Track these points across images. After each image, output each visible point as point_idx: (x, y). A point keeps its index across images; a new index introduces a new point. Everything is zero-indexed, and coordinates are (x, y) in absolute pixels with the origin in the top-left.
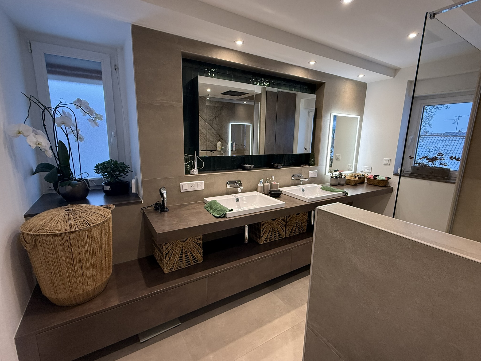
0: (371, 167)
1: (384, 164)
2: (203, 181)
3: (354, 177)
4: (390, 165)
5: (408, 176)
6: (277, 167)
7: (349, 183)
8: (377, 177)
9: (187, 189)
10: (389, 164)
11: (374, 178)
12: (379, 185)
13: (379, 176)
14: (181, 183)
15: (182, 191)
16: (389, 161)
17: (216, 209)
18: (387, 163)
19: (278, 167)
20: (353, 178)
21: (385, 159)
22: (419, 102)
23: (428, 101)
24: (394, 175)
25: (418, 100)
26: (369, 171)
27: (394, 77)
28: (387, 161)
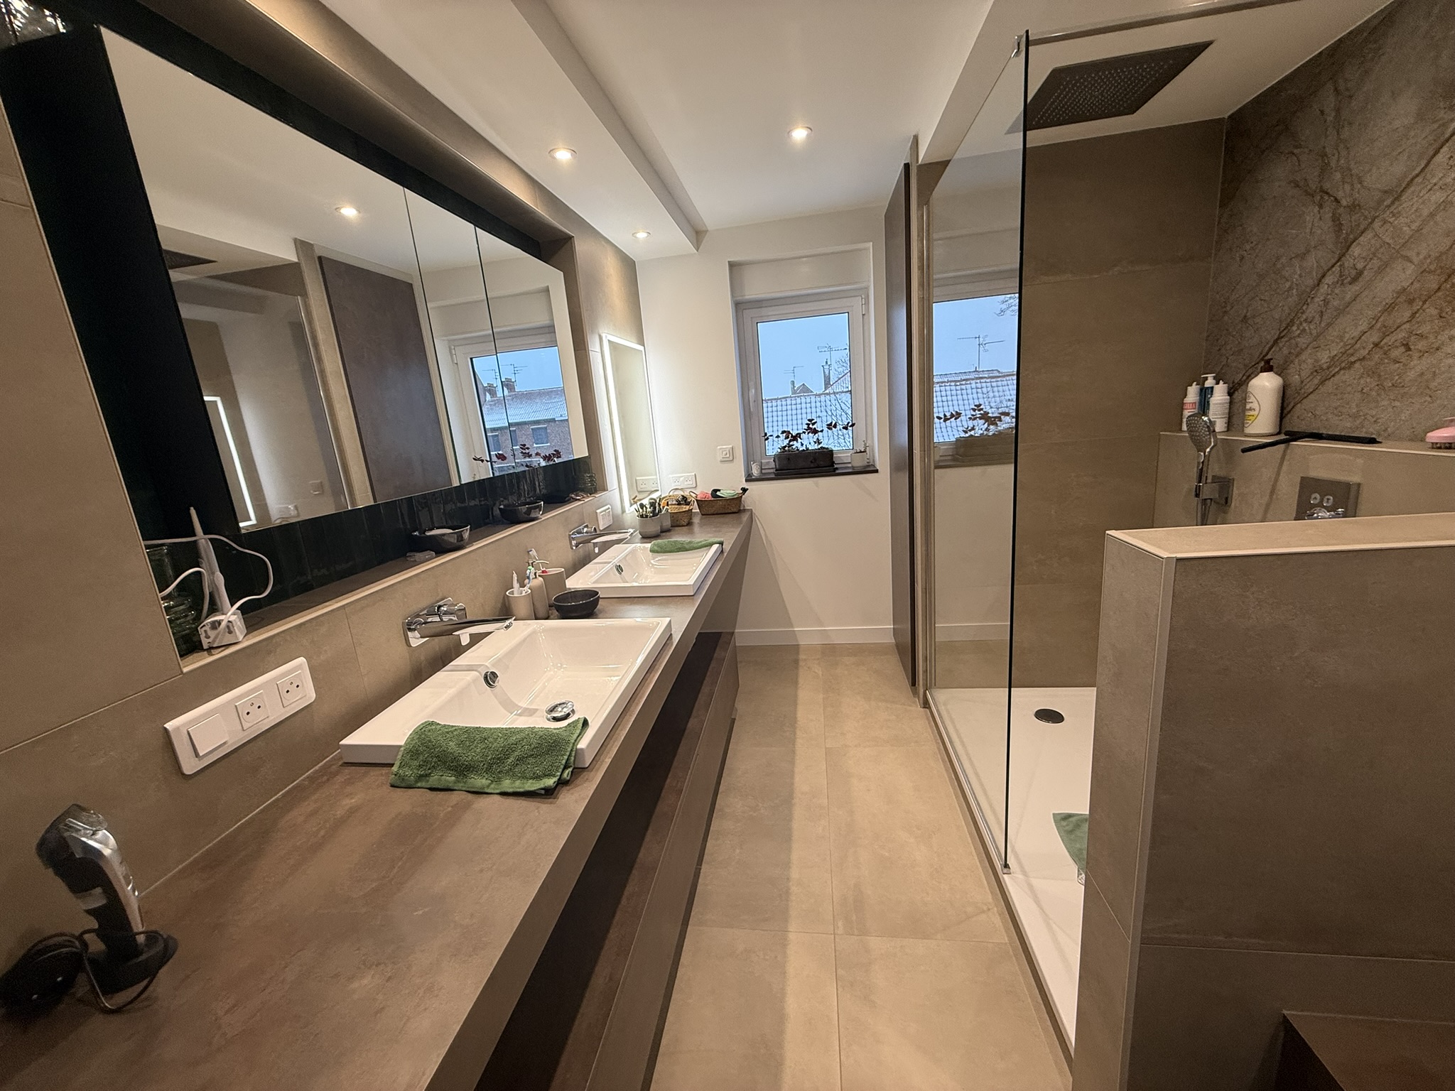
0: (693, 474)
1: (723, 461)
2: (302, 660)
3: (678, 504)
4: (735, 460)
5: (773, 476)
6: (526, 516)
7: (678, 522)
8: (718, 493)
9: (225, 743)
10: (731, 458)
11: (713, 497)
12: (730, 511)
13: (719, 490)
14: (169, 726)
15: (189, 766)
16: (731, 451)
17: (500, 759)
18: (728, 456)
19: (533, 515)
20: (676, 506)
21: (721, 449)
22: (748, 314)
23: (764, 311)
24: (746, 481)
25: (746, 309)
26: (693, 483)
27: (698, 251)
28: (726, 452)
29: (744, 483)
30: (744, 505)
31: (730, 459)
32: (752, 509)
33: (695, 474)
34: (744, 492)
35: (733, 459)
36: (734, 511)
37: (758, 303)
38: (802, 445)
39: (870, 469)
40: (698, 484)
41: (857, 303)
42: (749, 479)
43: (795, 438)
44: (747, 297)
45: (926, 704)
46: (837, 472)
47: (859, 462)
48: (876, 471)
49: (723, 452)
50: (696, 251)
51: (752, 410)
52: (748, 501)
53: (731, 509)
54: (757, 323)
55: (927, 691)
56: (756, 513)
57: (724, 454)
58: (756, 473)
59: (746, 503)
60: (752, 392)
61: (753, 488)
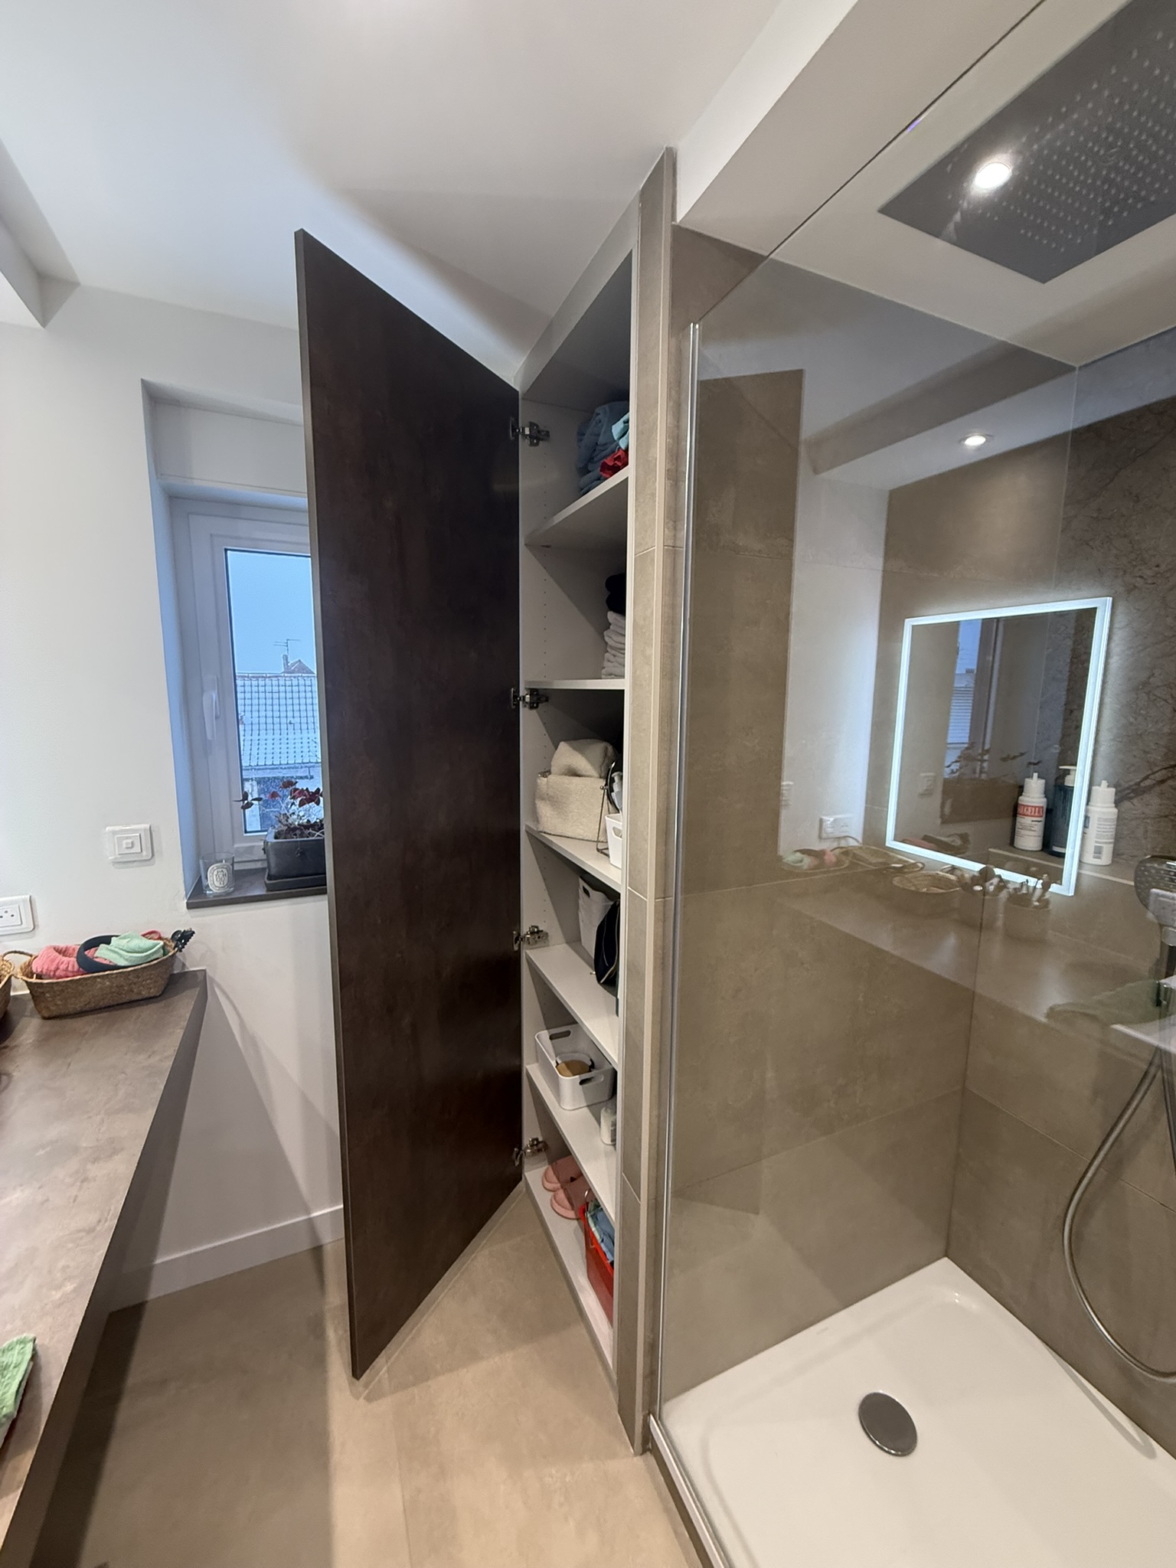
0: (24, 897)
1: (116, 863)
4: (155, 857)
5: (260, 890)
8: (102, 954)
10: (146, 854)
11: (81, 964)
12: (136, 1001)
13: (107, 940)
16: (145, 840)
18: (137, 849)
21: (114, 833)
22: (204, 527)
23: (243, 528)
24: (191, 906)
25: (196, 513)
26: (22, 923)
27: (44, 323)
28: (130, 841)
29: (182, 918)
30: (184, 965)
31: (148, 852)
32: (205, 970)
33: (30, 897)
34: (183, 938)
35: (153, 855)
36: (153, 992)
37: (232, 507)
40: (40, 921)
42: (198, 898)
43: (312, 797)
44: (197, 483)
45: (647, 1445)
49: (120, 840)
50: (38, 325)
51: (209, 737)
52: (193, 958)
53: (139, 993)
54: (226, 550)
55: (652, 1417)
56: (217, 979)
57: (124, 846)
58: (215, 881)
59: (187, 964)
60: (211, 697)
61: (209, 924)
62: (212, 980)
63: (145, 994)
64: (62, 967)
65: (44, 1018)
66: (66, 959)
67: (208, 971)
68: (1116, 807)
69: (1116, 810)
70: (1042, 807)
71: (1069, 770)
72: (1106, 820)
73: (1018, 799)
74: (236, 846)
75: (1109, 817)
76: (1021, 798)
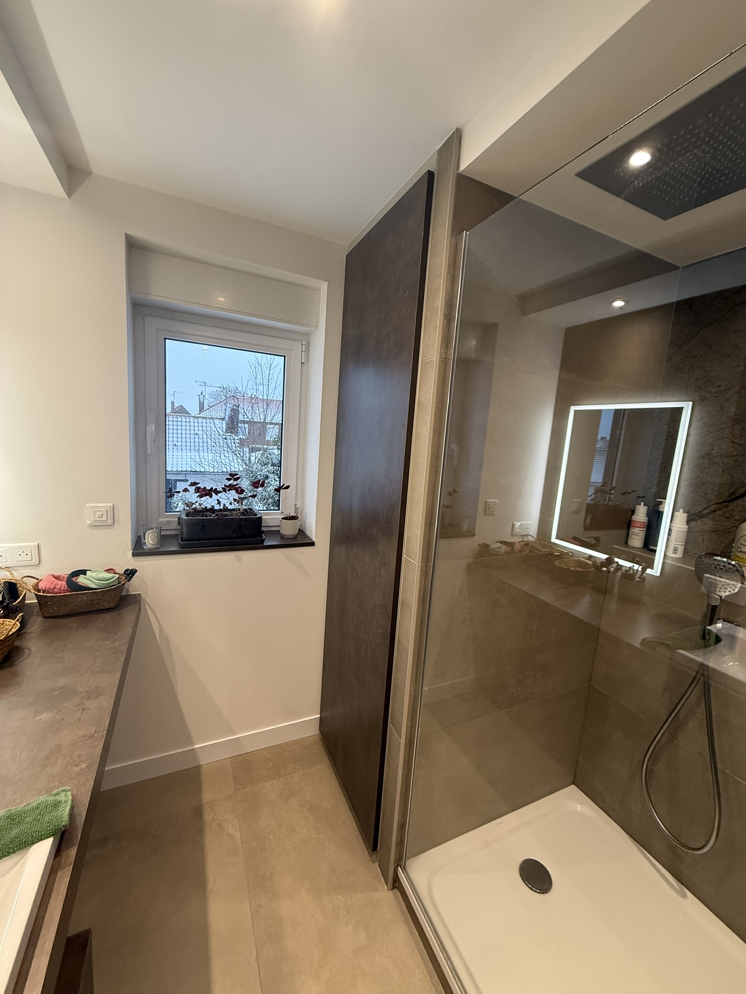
0: (36, 544)
1: (91, 526)
4: (116, 524)
8: (81, 580)
10: (110, 522)
11: (68, 585)
12: (99, 612)
13: (84, 572)
16: (110, 513)
18: (104, 518)
22: (153, 324)
23: (178, 326)
24: (134, 555)
25: (147, 315)
26: (32, 560)
27: (69, 196)
28: (100, 513)
29: (128, 561)
30: (128, 590)
31: (108, 522)
32: (140, 594)
33: (38, 544)
34: (130, 574)
35: (114, 523)
36: (112, 605)
37: (169, 313)
38: (219, 503)
39: (301, 540)
40: (43, 558)
41: (297, 348)
42: (139, 550)
43: (208, 493)
44: (153, 297)
45: (396, 885)
46: (266, 544)
47: (288, 530)
48: (312, 544)
49: (95, 512)
50: (66, 197)
51: (149, 453)
52: (134, 586)
53: (103, 605)
54: (165, 339)
55: (399, 868)
56: (147, 599)
57: (97, 516)
58: (150, 540)
59: (130, 590)
60: (151, 428)
61: (146, 566)
62: (145, 600)
63: (107, 606)
64: (58, 587)
65: (46, 617)
66: (60, 582)
67: (142, 595)
68: (687, 524)
69: (687, 526)
70: (645, 522)
71: (662, 502)
72: (681, 532)
73: (631, 518)
74: (160, 520)
75: (683, 530)
76: (633, 516)
